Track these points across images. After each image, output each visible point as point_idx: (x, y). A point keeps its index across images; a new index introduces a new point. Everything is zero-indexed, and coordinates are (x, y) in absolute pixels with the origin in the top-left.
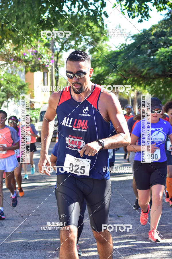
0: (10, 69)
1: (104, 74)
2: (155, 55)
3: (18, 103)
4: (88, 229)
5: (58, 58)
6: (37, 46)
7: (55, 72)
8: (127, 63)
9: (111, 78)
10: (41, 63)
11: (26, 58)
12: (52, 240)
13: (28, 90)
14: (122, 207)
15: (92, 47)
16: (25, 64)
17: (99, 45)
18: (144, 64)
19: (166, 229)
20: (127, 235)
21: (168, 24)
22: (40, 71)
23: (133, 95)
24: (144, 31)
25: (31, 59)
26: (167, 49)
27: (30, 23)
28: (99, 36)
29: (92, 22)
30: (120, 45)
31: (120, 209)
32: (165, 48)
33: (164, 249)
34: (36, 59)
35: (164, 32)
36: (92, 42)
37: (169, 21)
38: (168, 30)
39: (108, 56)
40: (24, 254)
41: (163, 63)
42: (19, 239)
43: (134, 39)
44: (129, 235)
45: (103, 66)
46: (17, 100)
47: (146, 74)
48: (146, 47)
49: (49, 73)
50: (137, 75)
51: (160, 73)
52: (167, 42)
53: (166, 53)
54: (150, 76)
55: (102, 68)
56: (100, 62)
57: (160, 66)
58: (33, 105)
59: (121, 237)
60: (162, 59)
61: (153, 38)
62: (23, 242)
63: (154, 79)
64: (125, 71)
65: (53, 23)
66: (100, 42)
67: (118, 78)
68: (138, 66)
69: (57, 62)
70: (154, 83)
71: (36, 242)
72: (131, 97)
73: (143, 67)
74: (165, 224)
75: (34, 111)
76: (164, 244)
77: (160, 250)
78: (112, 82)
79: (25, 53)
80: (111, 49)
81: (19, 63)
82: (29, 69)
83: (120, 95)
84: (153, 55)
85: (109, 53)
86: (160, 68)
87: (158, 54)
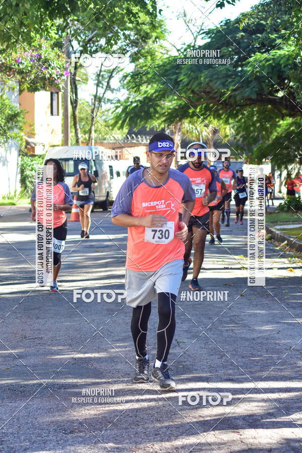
1: (157, 97)
2: (246, 65)
3: (6, 144)
4: (124, 364)
5: (76, 68)
6: (40, 46)
7: (72, 91)
8: (197, 78)
9: (169, 104)
10: (48, 76)
11: (21, 67)
12: (63, 381)
13: (25, 123)
14: (185, 327)
15: (136, 49)
16: (19, 77)
17: (149, 47)
18: (227, 81)
19: (259, 364)
20: (193, 373)
21: (269, 12)
22: (46, 90)
23: (206, 133)
24: (228, 23)
25: (29, 69)
26: (265, 55)
27: (28, 6)
28: (149, 31)
29: (137, 6)
30: (185, 47)
31: (181, 329)
32: (262, 53)
33: (255, 399)
34: (38, 68)
35: (262, 24)
36: (137, 41)
37: (271, 7)
38: (268, 22)
39: (164, 65)
40: (14, 404)
41: (259, 79)
42: (5, 379)
43: (210, 37)
44: (196, 373)
45: (155, 82)
46: (5, 139)
47: (230, 97)
48: (230, 51)
49: (60, 94)
50: (214, 98)
51: (254, 97)
52: (266, 43)
53: (264, 62)
54: (236, 102)
55: (152, 86)
56: (149, 76)
57: (254, 84)
58: (33, 149)
59: (182, 378)
60: (257, 72)
61: (242, 36)
62: (11, 385)
63: (243, 106)
64: (193, 92)
65: (69, 7)
66: (150, 42)
67: (181, 104)
68: (216, 83)
69: (75, 74)
70: (243, 114)
71: (34, 385)
72: (202, 136)
73: (224, 85)
74: (259, 356)
75: (34, 159)
76: (256, 391)
77: (250, 400)
78: (170, 111)
79: (19, 59)
80: (169, 53)
81: (9, 76)
82: (26, 86)
83: (183, 134)
84: (242, 66)
85: (166, 60)
86: (254, 87)
87: (250, 64)
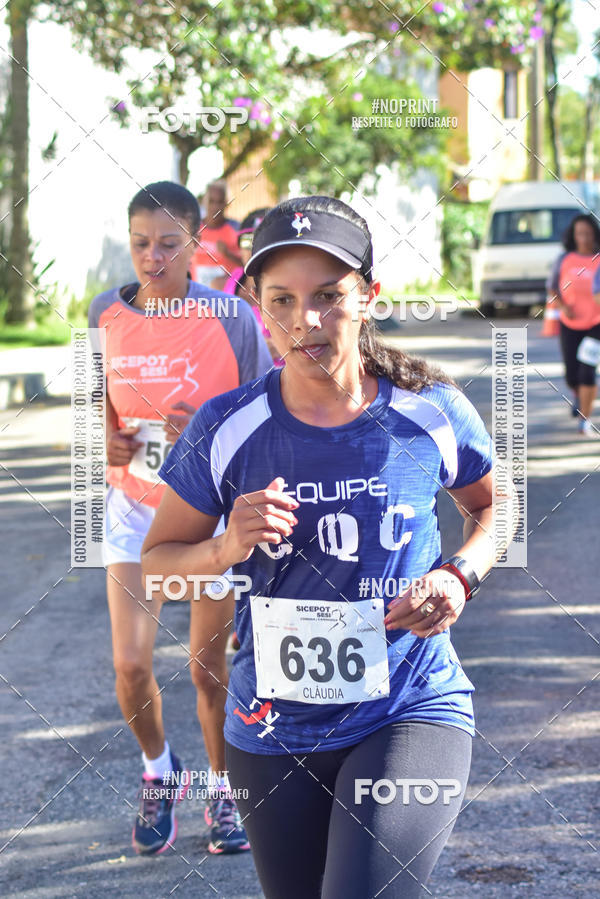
0: (385, 60)
3: (413, 179)
5: (555, 22)
10: (498, 39)
11: (443, 21)
16: (438, 41)
22: (493, 67)
25: (461, 24)
34: (477, 23)
46: (411, 169)
49: (523, 77)
58: (465, 189)
69: (552, 35)
75: (467, 208)
79: (437, 4)
81: (419, 39)
82: (453, 60)
